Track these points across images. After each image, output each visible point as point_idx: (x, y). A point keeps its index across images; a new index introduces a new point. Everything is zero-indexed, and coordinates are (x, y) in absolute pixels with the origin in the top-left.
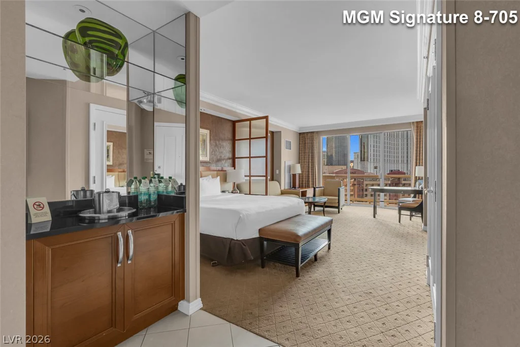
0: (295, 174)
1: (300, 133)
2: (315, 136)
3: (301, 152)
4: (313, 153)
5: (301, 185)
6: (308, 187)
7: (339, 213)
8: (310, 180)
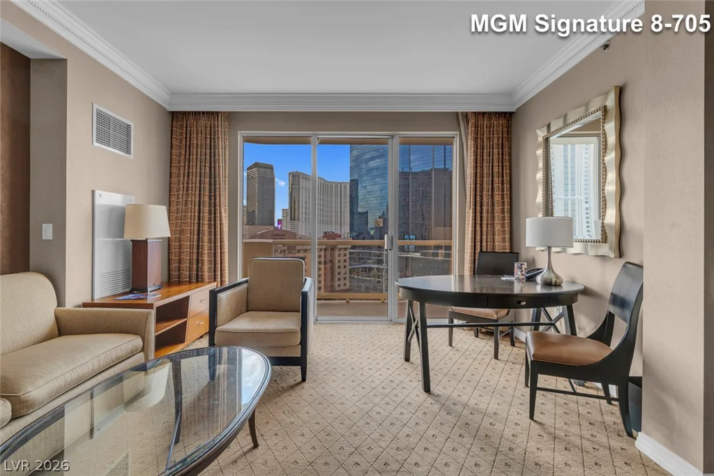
0: (145, 242)
1: (174, 115)
2: (222, 127)
3: (174, 170)
4: (213, 177)
5: (175, 273)
6: (199, 280)
7: (304, 380)
8: (206, 258)
